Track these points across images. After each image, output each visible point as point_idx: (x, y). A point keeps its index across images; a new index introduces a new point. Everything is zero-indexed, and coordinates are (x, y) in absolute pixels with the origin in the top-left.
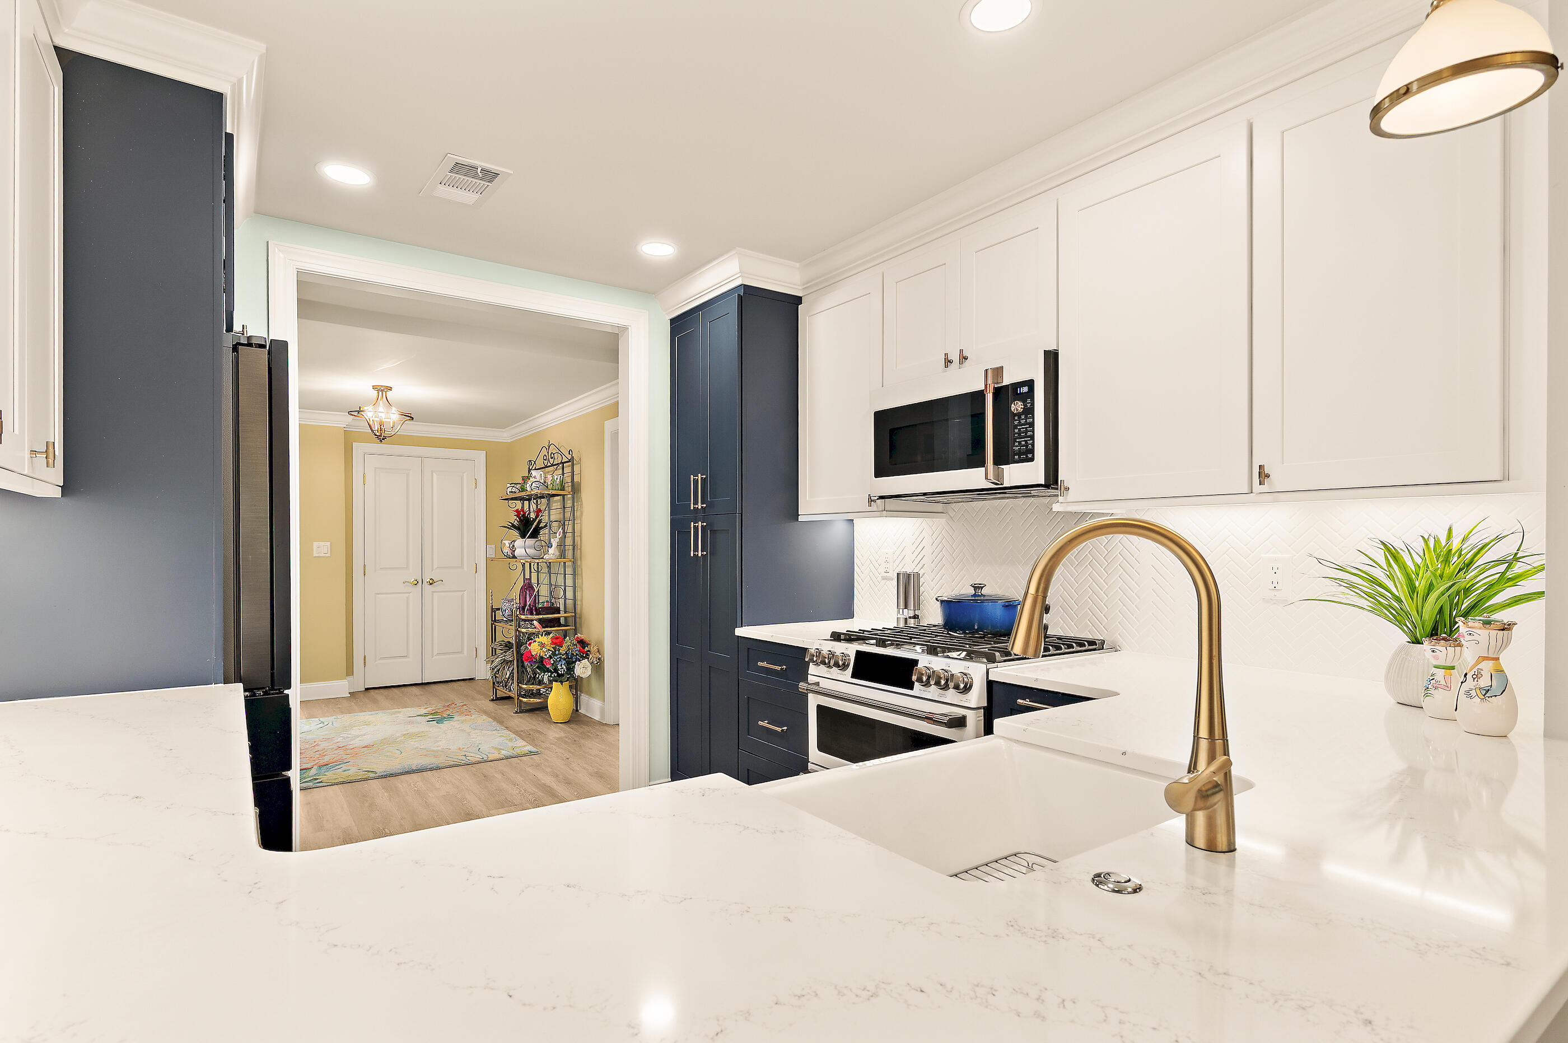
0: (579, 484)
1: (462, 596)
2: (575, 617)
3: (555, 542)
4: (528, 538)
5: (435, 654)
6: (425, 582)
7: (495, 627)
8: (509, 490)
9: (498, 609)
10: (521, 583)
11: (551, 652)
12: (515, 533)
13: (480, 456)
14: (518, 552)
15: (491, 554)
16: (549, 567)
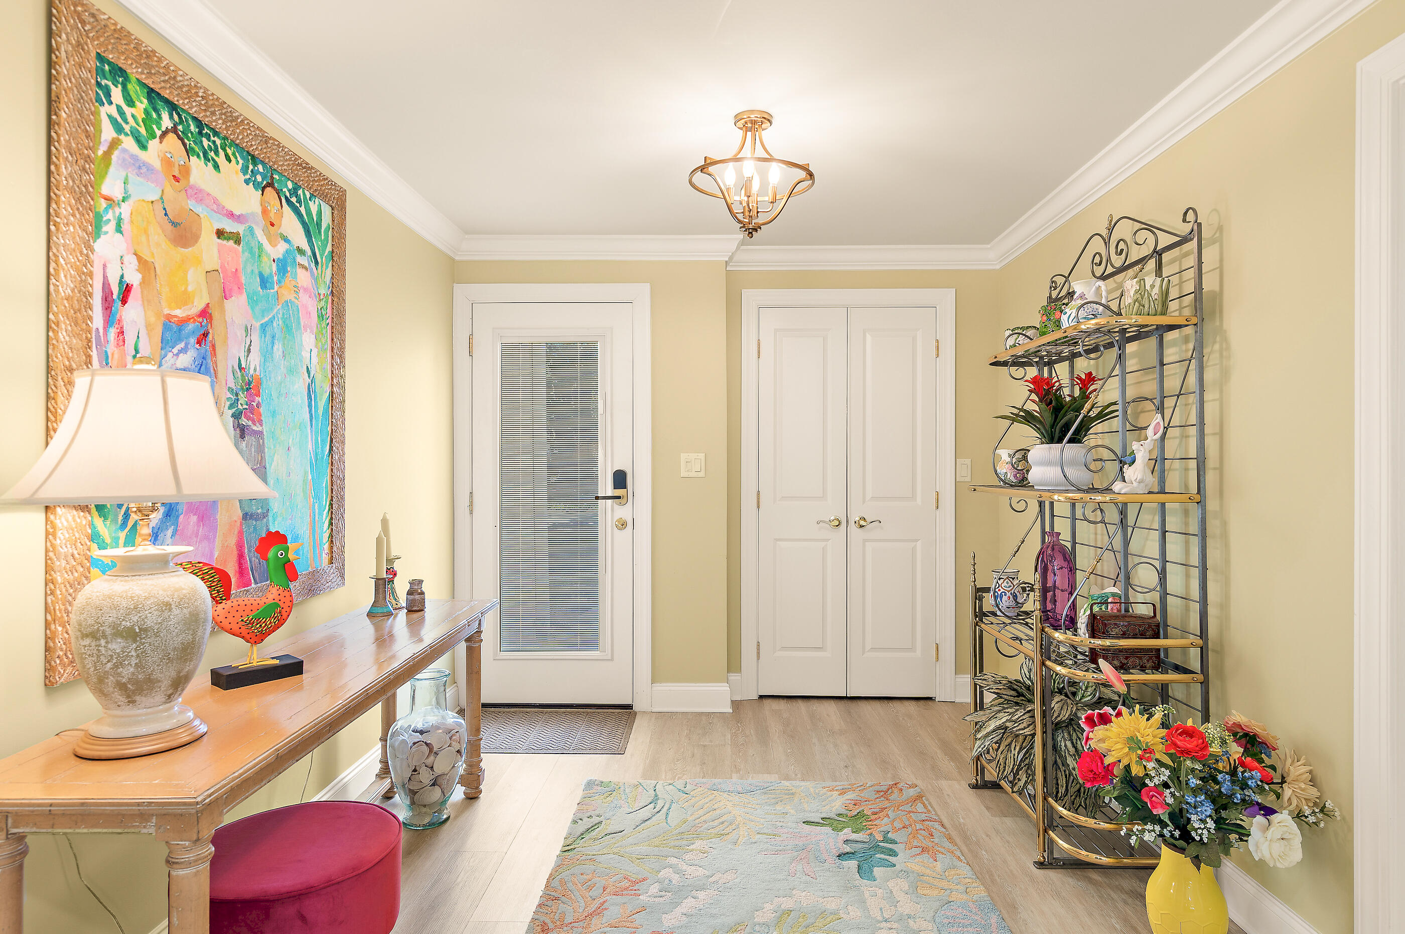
0: (1217, 297)
1: (914, 550)
2: (1204, 650)
3: (1142, 451)
4: (1070, 441)
5: (868, 647)
6: (852, 523)
7: (981, 632)
8: (1010, 342)
9: (987, 590)
10: (1034, 545)
11: (1167, 773)
12: (1026, 434)
13: (946, 298)
14: (1035, 475)
15: (965, 475)
16: (1123, 513)
